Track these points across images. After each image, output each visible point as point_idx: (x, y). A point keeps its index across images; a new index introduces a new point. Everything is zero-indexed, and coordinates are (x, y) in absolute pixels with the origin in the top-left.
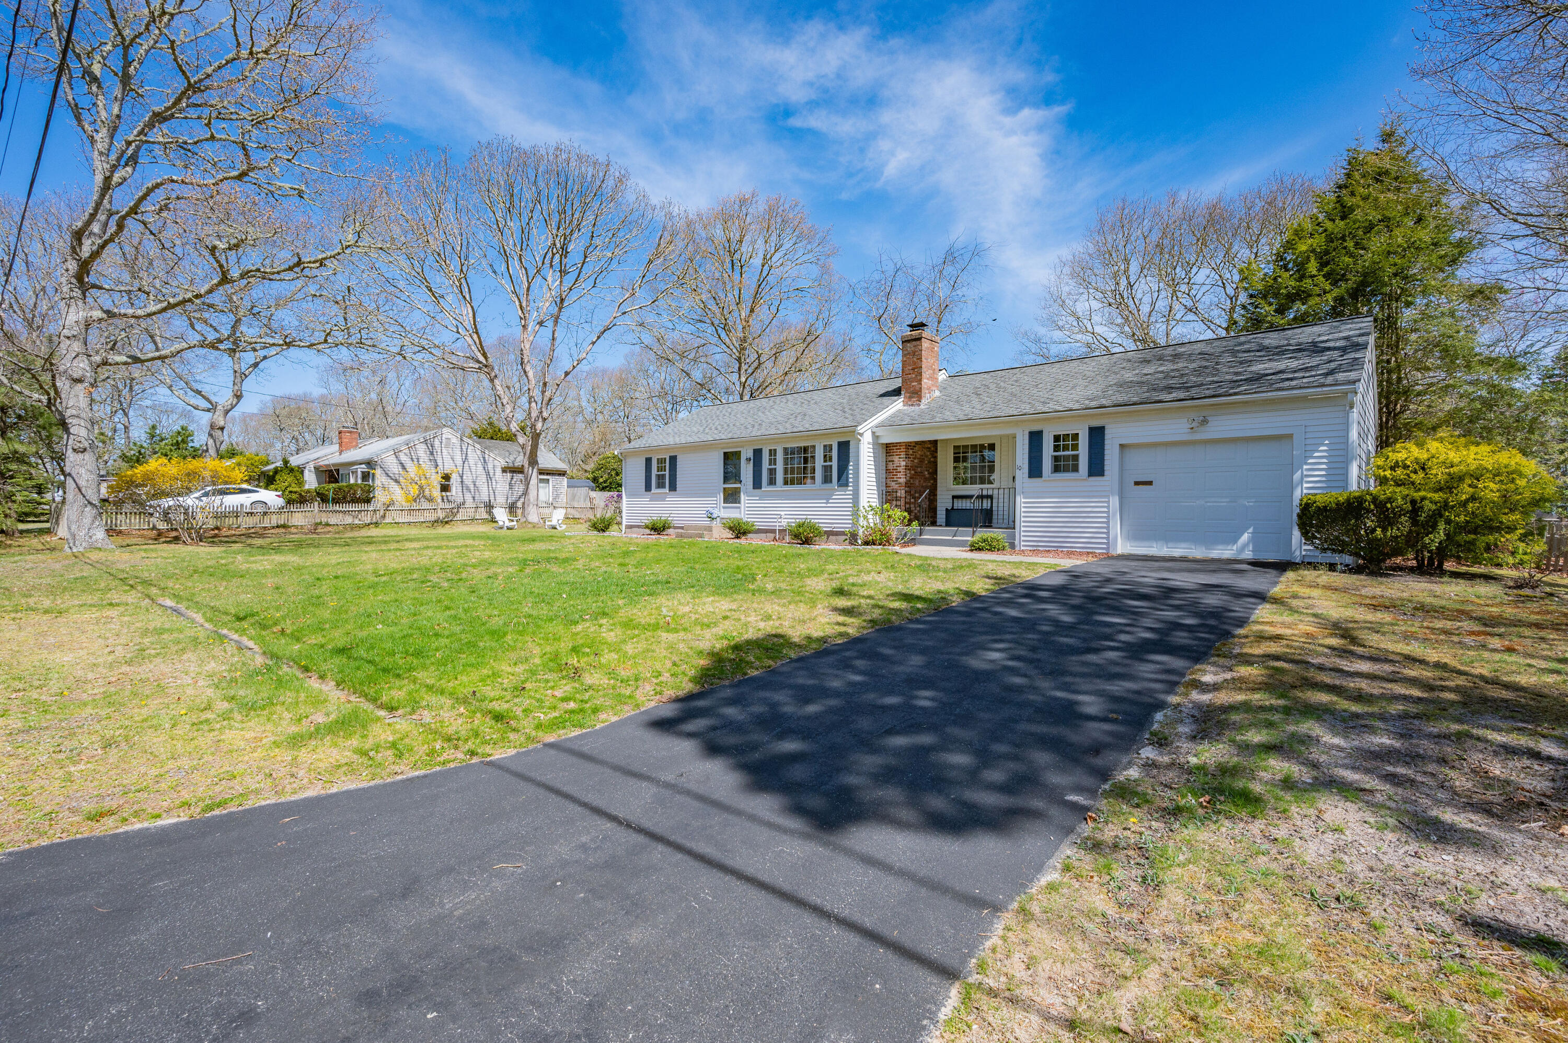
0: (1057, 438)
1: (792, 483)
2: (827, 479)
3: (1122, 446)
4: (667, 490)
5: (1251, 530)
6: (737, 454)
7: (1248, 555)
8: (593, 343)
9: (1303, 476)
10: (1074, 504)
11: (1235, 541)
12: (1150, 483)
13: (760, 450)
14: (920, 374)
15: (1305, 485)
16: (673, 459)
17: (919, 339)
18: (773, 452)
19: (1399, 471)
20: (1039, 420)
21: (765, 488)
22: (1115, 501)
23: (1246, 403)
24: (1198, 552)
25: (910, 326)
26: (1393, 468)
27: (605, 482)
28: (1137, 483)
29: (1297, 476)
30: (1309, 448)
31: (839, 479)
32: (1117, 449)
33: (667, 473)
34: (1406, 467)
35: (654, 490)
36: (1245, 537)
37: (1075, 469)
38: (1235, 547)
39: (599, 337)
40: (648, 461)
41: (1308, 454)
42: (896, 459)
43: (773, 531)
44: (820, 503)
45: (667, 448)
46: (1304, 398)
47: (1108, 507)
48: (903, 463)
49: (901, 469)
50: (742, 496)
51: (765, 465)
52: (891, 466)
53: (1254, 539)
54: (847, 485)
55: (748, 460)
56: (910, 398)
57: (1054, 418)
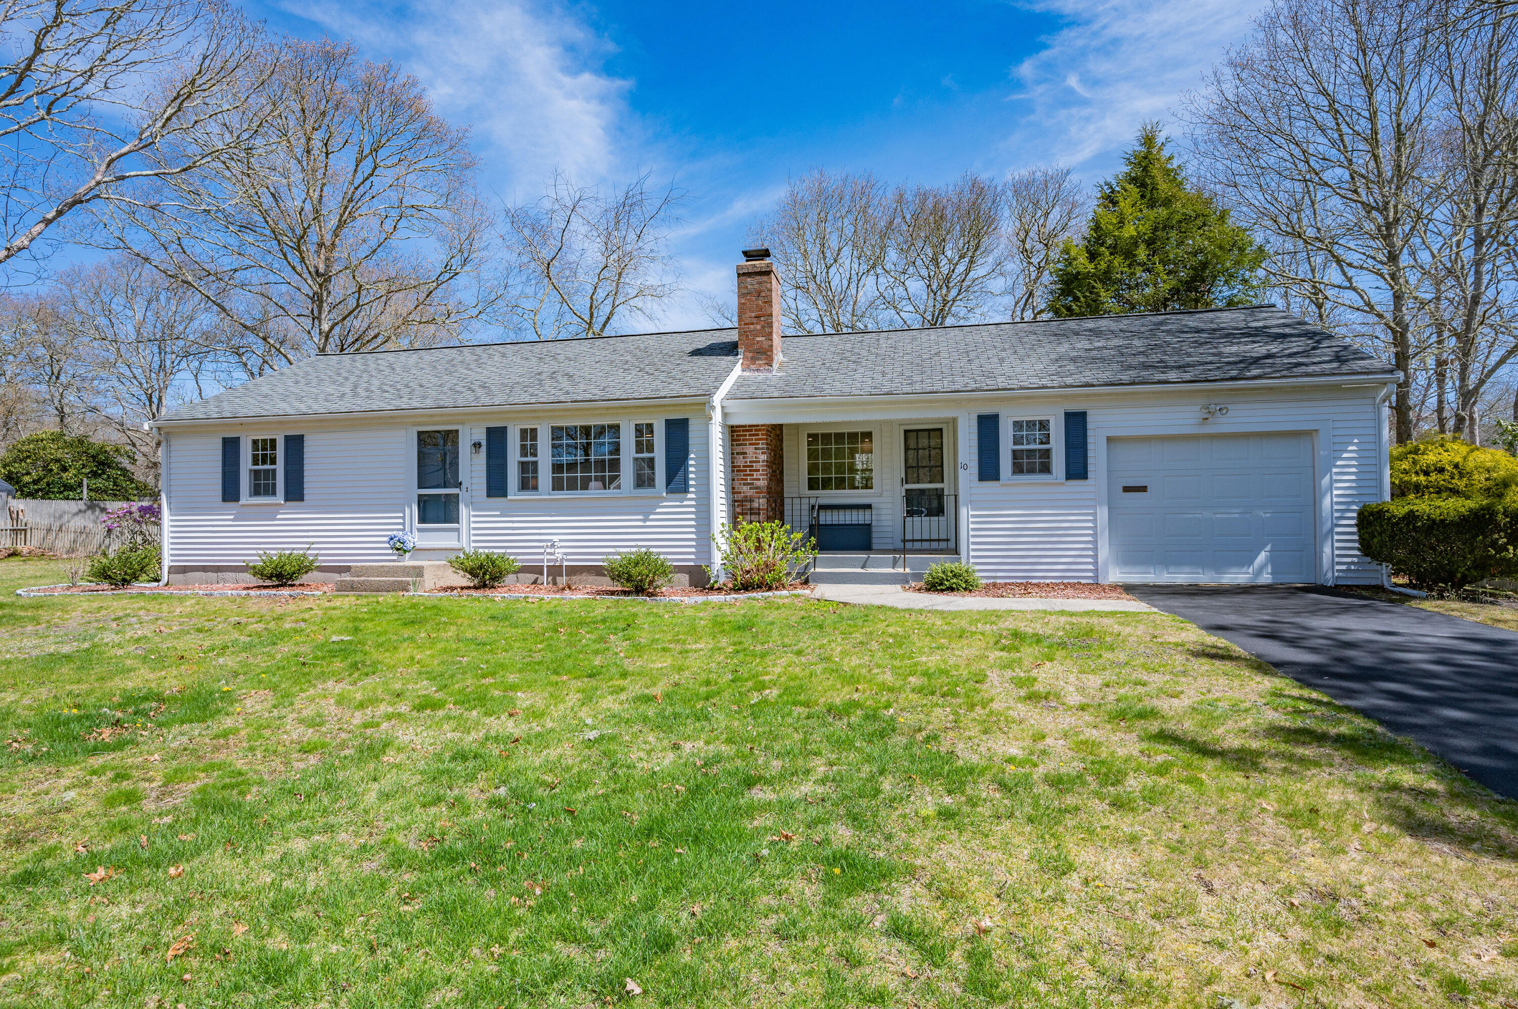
0: (1018, 425)
1: (572, 486)
2: (644, 480)
3: (1109, 440)
4: (280, 499)
5: (1268, 548)
6: (451, 436)
7: (1266, 578)
8: (48, 222)
9: (1332, 481)
10: (1045, 517)
11: (1250, 562)
12: (1143, 489)
13: (503, 431)
14: (770, 325)
15: (1335, 492)
16: (295, 444)
17: (768, 273)
18: (530, 435)
19: (1433, 477)
20: (997, 399)
21: (514, 493)
22: (1103, 513)
23: (1270, 389)
24: (1205, 578)
25: (745, 253)
26: (1427, 473)
27: (35, 482)
28: (1127, 489)
29: (1326, 481)
30: (1337, 447)
31: (669, 482)
32: (1103, 444)
33: (280, 467)
34: (1441, 470)
35: (245, 498)
36: (1262, 556)
37: (1046, 469)
38: (1251, 570)
39: (60, 213)
40: (230, 446)
41: (1337, 454)
42: (750, 450)
43: (538, 570)
44: (635, 520)
45: (281, 420)
46: (1337, 388)
47: (1094, 521)
48: (763, 457)
49: (759, 466)
50: (463, 511)
51: (514, 457)
52: (740, 461)
53: (1272, 559)
54: (686, 490)
55: (477, 445)
56: (753, 360)
57: (1020, 398)
